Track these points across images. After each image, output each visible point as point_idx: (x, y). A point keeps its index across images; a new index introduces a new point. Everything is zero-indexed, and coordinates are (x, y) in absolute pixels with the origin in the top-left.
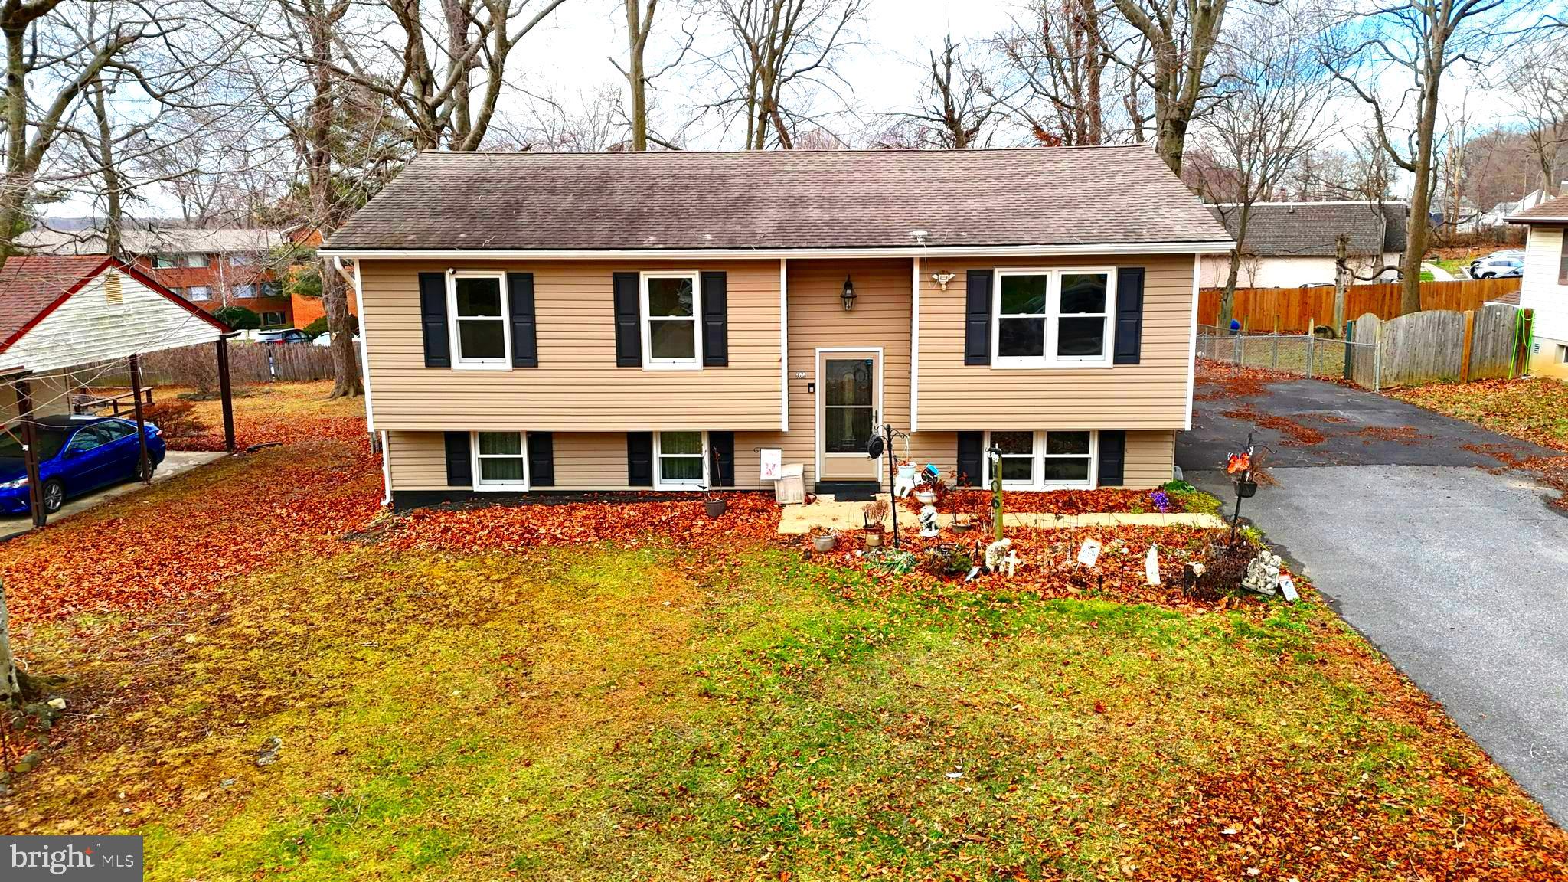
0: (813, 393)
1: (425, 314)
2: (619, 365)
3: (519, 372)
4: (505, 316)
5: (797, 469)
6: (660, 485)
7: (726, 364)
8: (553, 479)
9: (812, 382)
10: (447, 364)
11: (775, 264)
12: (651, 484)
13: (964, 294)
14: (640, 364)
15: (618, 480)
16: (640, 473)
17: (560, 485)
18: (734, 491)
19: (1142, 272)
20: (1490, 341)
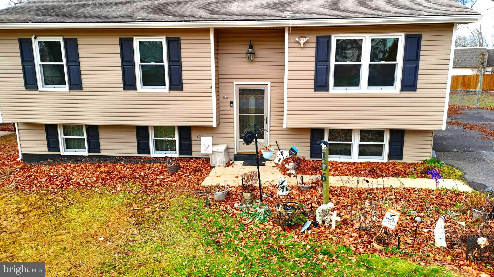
0: (233, 106)
1: (23, 61)
2: (125, 89)
3: (73, 93)
4: (64, 62)
6: (154, 153)
7: (181, 89)
8: (100, 150)
9: (232, 100)
10: (37, 88)
12: (149, 153)
13: (314, 50)
14: (135, 89)
15: (132, 151)
17: (104, 153)
18: (192, 158)
19: (420, 36)
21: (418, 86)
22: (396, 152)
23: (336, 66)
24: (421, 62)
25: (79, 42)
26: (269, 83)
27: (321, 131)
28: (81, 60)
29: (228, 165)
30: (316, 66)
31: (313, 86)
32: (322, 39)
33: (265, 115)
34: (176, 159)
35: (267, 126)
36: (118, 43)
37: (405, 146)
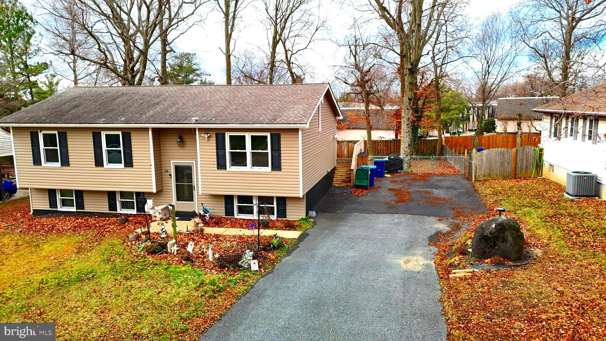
0: (171, 177)
1: (32, 146)
2: (96, 166)
3: (64, 168)
4: (58, 147)
6: (120, 211)
7: (132, 166)
8: (84, 207)
9: (170, 173)
10: (41, 164)
11: (147, 129)
12: (116, 211)
13: (215, 141)
14: (103, 166)
15: (104, 208)
16: (113, 207)
17: (87, 210)
18: (143, 214)
19: (279, 135)
20: (525, 161)
21: (282, 167)
22: (282, 213)
23: (231, 153)
24: (282, 152)
25: (67, 134)
26: (194, 162)
27: (231, 197)
28: (69, 146)
30: (217, 153)
31: (216, 166)
32: (220, 135)
33: (193, 184)
34: (134, 216)
35: (195, 193)
36: (92, 135)
37: (287, 208)
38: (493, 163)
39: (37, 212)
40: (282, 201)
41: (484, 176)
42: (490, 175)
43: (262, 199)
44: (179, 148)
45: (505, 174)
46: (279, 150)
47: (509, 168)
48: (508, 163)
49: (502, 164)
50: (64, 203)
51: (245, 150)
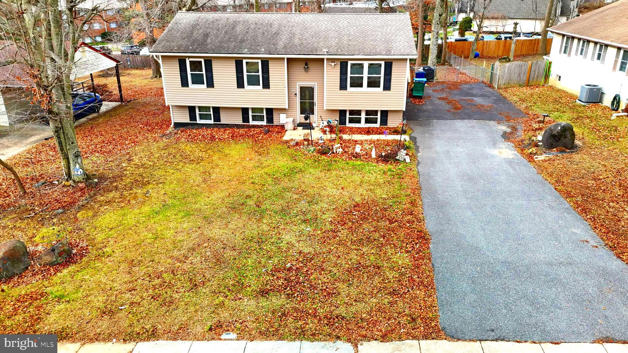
0: (296, 96)
1: (181, 71)
2: (238, 87)
3: (209, 89)
4: (204, 72)
5: (291, 120)
6: (252, 123)
7: (269, 88)
8: (220, 120)
9: (296, 93)
10: (188, 86)
11: (283, 59)
12: (249, 122)
13: (339, 68)
14: (244, 88)
15: (240, 121)
16: (246, 119)
17: (223, 122)
18: (274, 125)
19: (392, 63)
20: (537, 72)
21: (391, 88)
22: (384, 121)
23: (351, 77)
24: (392, 76)
25: (212, 62)
26: (316, 84)
27: (345, 111)
28: (213, 71)
29: (294, 129)
30: (340, 77)
31: (339, 87)
32: (343, 64)
33: (314, 101)
34: (265, 126)
35: (316, 108)
36: (235, 62)
37: (388, 118)
38: (513, 74)
39: (177, 125)
40: (385, 114)
41: (504, 84)
42: (509, 83)
43: (368, 113)
44: (304, 73)
45: (521, 82)
46: (390, 74)
47: (524, 78)
48: (524, 74)
49: (519, 75)
50: (202, 117)
51: (363, 74)
